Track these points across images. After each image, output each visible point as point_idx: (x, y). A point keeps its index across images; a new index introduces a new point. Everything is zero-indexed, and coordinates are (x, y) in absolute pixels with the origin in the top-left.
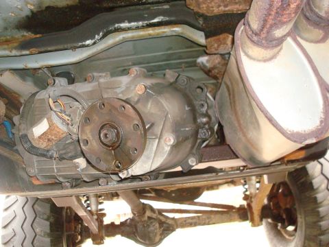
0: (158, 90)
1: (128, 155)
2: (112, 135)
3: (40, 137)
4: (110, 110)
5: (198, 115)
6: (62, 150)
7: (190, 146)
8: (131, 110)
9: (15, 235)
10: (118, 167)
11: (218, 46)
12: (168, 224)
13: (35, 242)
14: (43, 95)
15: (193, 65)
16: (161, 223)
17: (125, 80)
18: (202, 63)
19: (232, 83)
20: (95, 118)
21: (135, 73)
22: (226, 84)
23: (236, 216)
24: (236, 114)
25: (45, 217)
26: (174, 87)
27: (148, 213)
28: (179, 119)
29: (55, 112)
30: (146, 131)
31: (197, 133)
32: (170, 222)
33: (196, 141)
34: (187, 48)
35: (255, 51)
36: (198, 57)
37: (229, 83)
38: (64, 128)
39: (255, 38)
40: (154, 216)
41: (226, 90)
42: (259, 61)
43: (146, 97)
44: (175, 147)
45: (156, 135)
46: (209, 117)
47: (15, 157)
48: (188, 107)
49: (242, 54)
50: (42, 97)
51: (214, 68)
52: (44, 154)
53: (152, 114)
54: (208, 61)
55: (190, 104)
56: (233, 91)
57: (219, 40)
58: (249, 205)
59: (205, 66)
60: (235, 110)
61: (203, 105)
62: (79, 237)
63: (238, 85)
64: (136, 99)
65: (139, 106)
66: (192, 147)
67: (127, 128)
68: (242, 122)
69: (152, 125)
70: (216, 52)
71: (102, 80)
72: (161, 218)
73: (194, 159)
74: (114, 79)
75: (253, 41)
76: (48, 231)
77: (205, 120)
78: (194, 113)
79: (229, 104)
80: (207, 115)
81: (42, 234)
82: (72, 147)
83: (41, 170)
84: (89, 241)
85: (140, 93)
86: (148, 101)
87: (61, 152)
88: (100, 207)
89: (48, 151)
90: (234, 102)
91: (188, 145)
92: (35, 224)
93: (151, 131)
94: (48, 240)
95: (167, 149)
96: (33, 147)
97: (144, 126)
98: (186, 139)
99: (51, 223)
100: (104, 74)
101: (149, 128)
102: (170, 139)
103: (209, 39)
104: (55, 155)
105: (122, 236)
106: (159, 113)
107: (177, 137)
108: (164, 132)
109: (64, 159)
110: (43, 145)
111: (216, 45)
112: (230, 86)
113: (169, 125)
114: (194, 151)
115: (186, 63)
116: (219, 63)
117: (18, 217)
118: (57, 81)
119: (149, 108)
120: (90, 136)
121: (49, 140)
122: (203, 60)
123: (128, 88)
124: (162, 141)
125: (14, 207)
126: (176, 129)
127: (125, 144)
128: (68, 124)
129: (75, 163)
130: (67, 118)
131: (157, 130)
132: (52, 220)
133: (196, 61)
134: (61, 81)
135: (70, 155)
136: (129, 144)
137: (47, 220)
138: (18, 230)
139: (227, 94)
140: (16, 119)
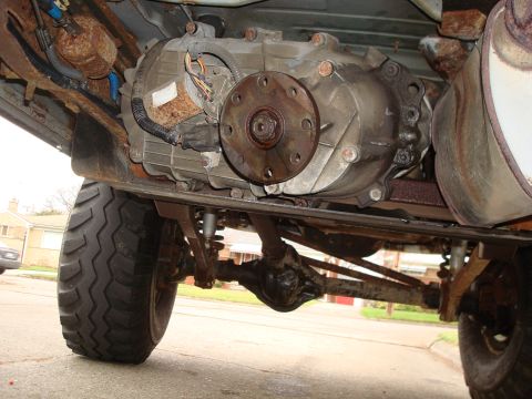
0: (351, 74)
1: (286, 162)
2: (268, 127)
3: (160, 108)
4: (274, 91)
5: (401, 127)
6: (189, 133)
7: (378, 170)
8: (305, 97)
9: (85, 245)
10: (267, 176)
11: (460, 27)
12: (312, 282)
13: (112, 261)
14: (175, 45)
15: (415, 45)
16: (303, 279)
17: (303, 49)
18: (428, 47)
19: (465, 90)
20: (250, 98)
21: (322, 41)
22: (456, 88)
23: (420, 297)
24: (460, 138)
25: (135, 228)
26: (375, 75)
27: (287, 259)
28: (371, 126)
29: (191, 75)
30: (319, 132)
31: (393, 153)
32: (318, 281)
33: (389, 166)
34: (410, 17)
35: (513, 51)
36: (424, 35)
37: (461, 89)
38: (198, 102)
39: (517, 32)
40: (296, 265)
41: (454, 98)
42: (515, 66)
43: (330, 82)
44: (356, 167)
45: (332, 142)
46: (418, 134)
47: (115, 130)
48: (390, 110)
49: (492, 50)
50: (173, 49)
51: (445, 58)
52: (160, 134)
53: (334, 109)
54: (437, 46)
55: (394, 107)
56: (465, 101)
57: (463, 17)
59: (431, 53)
60: (460, 131)
61: (413, 114)
62: (177, 271)
63: (474, 94)
64: (315, 81)
65: (316, 94)
66: (380, 174)
67: (293, 121)
68: (465, 152)
69: (330, 126)
70: (454, 35)
71: (268, 42)
72: (306, 271)
73: (380, 192)
74: (286, 43)
75: (512, 35)
76: (135, 249)
77: (410, 136)
78: (396, 123)
79: (453, 121)
80: (415, 130)
81: (125, 252)
82: (204, 133)
83: (151, 156)
84: (191, 279)
85: (323, 74)
86: (332, 90)
87: (188, 136)
88: (218, 233)
89: (168, 131)
90: (462, 119)
91: (375, 168)
92: (117, 235)
93: (326, 134)
94: (130, 263)
95: (344, 166)
96: (147, 119)
97: (318, 125)
98: (375, 158)
99: (141, 241)
100: (273, 33)
101: (325, 129)
102: (351, 154)
103: (448, 13)
104: (177, 139)
105: (241, 283)
106: (344, 111)
107: (363, 153)
108: (345, 140)
109: (189, 147)
110: (162, 120)
111: (456, 25)
112: (462, 93)
113: (354, 131)
114: (382, 180)
115: (403, 40)
116: (455, 53)
117: (94, 220)
118: (200, 29)
119: (332, 101)
120: (236, 122)
121: (172, 115)
122: (431, 41)
123: (305, 63)
124: (339, 153)
125: (92, 204)
126: (364, 140)
127: (285, 145)
128: (206, 98)
129: (202, 157)
130: (207, 87)
131: (336, 135)
132: (143, 235)
133: (418, 41)
134: (206, 30)
135: (199, 143)
136: (292, 146)
137: (136, 233)
138: (92, 239)
139: (454, 106)
140: (129, 73)
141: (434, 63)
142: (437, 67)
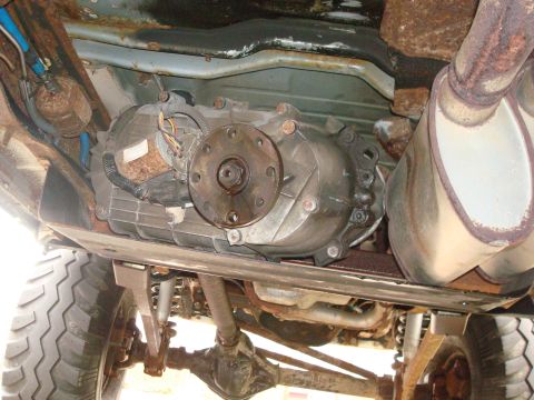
0: (314, 137)
1: (250, 206)
2: (234, 176)
3: (131, 164)
4: (242, 142)
5: (356, 188)
6: (157, 188)
7: (335, 227)
8: (271, 148)
9: (34, 322)
10: (231, 220)
11: (410, 105)
12: (266, 371)
13: (61, 340)
14: (148, 109)
15: (370, 130)
16: (257, 368)
17: (268, 116)
18: (382, 130)
19: (415, 157)
20: (219, 147)
21: (285, 110)
22: (407, 155)
24: (411, 201)
25: (87, 307)
26: (333, 140)
27: (241, 347)
28: (329, 182)
29: (163, 132)
30: (282, 184)
31: (350, 212)
32: (271, 371)
33: (344, 226)
34: (365, 101)
35: (458, 109)
36: (377, 120)
37: (412, 155)
38: (167, 159)
39: (459, 88)
40: (249, 353)
41: (405, 164)
42: (459, 123)
43: (294, 139)
44: (316, 217)
45: (293, 194)
46: (373, 197)
47: (83, 190)
48: (347, 172)
49: (438, 109)
50: (147, 113)
51: (397, 140)
52: (129, 188)
53: (296, 164)
54: (390, 128)
55: (350, 169)
56: (416, 164)
57: (412, 95)
58: (399, 378)
59: (385, 135)
60: (411, 191)
61: (367, 177)
62: (127, 358)
63: (423, 156)
64: (279, 139)
65: (281, 149)
66: (338, 231)
67: (257, 168)
68: (416, 209)
69: (292, 178)
70: (405, 113)
71: (235, 110)
72: (259, 360)
73: (336, 249)
74: (251, 111)
75: (454, 91)
76: (86, 330)
77: (365, 197)
78: (353, 183)
79: (404, 185)
80: (370, 191)
81: (75, 332)
82: (171, 188)
83: (116, 214)
84: (140, 366)
85: (286, 132)
86: (294, 147)
87: (155, 191)
89: (136, 185)
90: (413, 182)
91: (333, 224)
92: (69, 313)
93: (287, 186)
94: (81, 342)
95: (304, 217)
96: (117, 174)
97: (282, 176)
98: (332, 214)
99: (92, 319)
100: (241, 104)
101: (287, 181)
102: (311, 205)
103: (400, 91)
104: (145, 194)
105: (192, 371)
106: (306, 165)
107: (321, 206)
108: (305, 192)
109: (157, 202)
110: (132, 175)
111: (407, 102)
112: (413, 159)
113: (314, 185)
114: (340, 238)
115: (359, 124)
116: (406, 135)
117: (45, 298)
118: (171, 98)
119: (294, 156)
120: (204, 170)
121: (142, 171)
122: (384, 125)
123: (271, 123)
124: (300, 205)
125: (45, 281)
126: (323, 194)
127: (250, 191)
128: (175, 154)
129: (167, 214)
130: (176, 144)
131: (297, 187)
132: (96, 315)
133: (373, 125)
134: (177, 102)
135: (166, 197)
136: (256, 192)
137: (89, 312)
138: (42, 316)
139: (405, 171)
140: (101, 135)
141: (387, 145)
142: (390, 148)
